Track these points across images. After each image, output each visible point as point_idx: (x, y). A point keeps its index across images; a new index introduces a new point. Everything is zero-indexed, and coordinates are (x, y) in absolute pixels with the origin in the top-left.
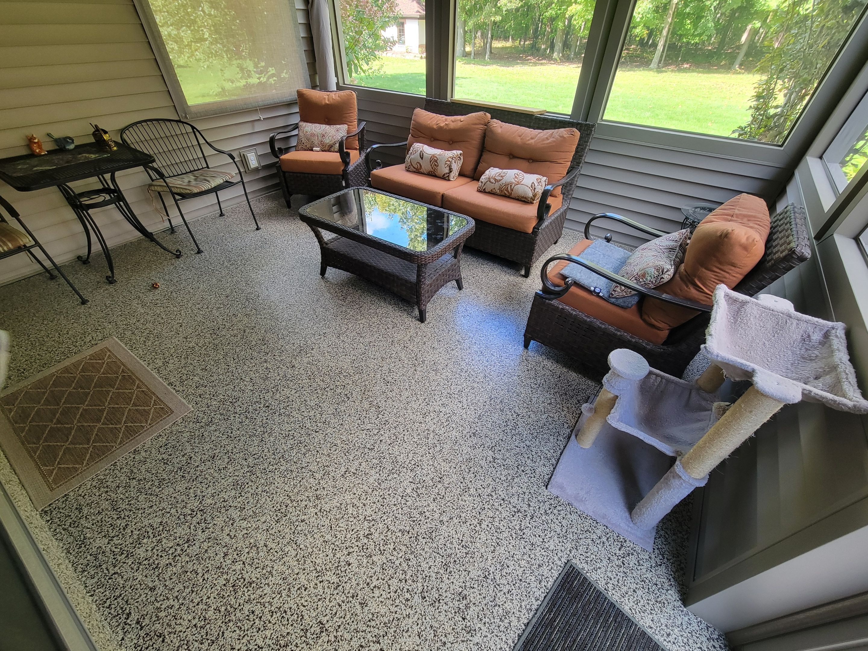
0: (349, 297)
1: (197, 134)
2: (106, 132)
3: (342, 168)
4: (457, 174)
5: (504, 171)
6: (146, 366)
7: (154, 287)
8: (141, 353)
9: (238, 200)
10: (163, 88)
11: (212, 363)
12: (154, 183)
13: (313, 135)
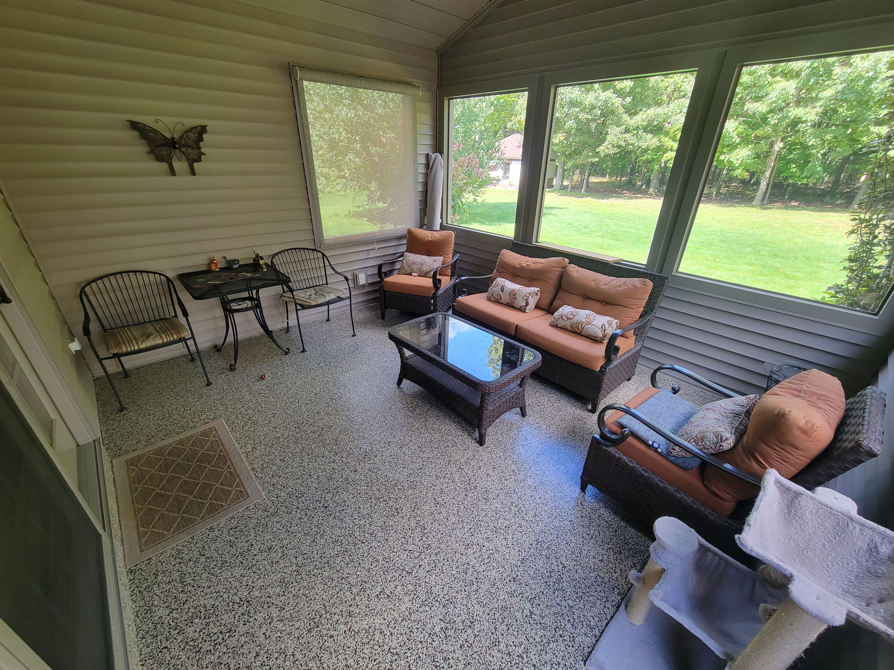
0: (418, 410)
1: (325, 259)
2: (262, 259)
3: (433, 292)
4: (533, 307)
5: (577, 310)
6: (239, 449)
7: (262, 378)
8: (238, 436)
9: (344, 309)
10: (309, 227)
11: (290, 456)
12: (285, 295)
13: (414, 263)
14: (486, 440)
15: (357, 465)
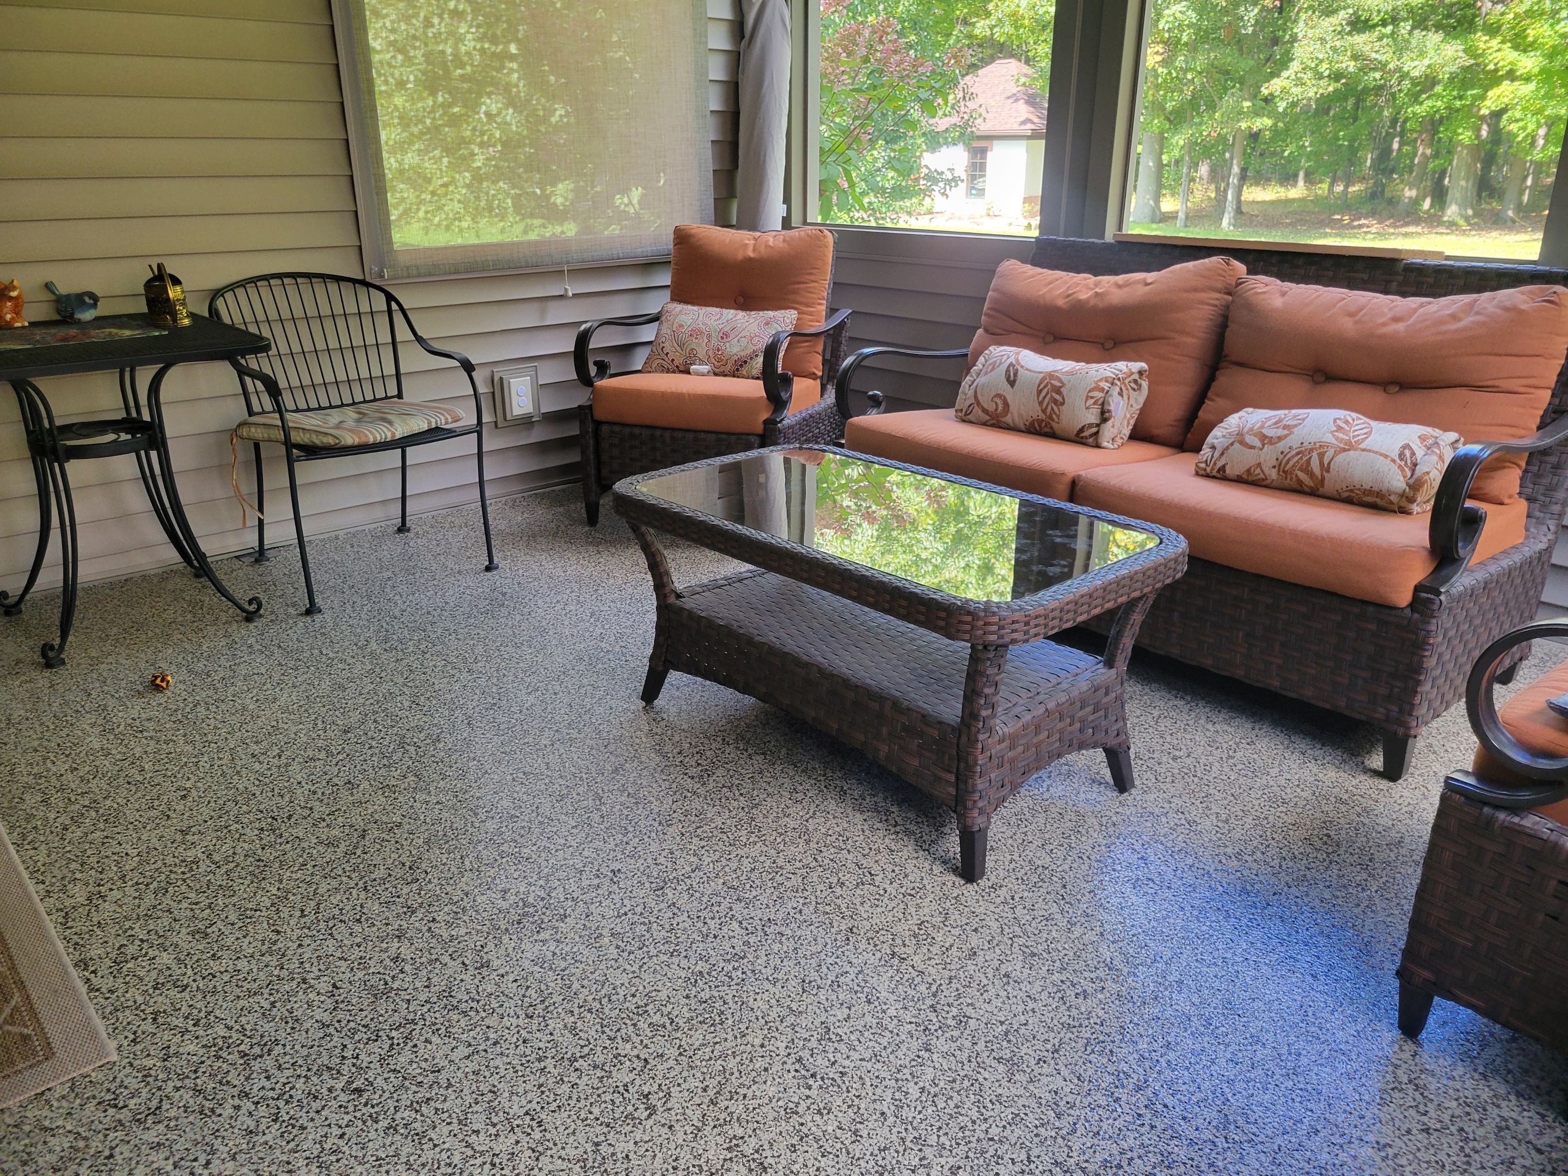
0: (720, 772)
1: (398, 318)
2: (176, 281)
3: (765, 415)
4: (1127, 432)
5: (1294, 411)
6: (37, 899)
7: (156, 685)
8: (42, 858)
10: (342, 202)
11: (233, 917)
12: (254, 419)
13: (695, 333)
14: (989, 864)
15: (491, 946)
